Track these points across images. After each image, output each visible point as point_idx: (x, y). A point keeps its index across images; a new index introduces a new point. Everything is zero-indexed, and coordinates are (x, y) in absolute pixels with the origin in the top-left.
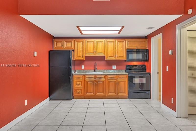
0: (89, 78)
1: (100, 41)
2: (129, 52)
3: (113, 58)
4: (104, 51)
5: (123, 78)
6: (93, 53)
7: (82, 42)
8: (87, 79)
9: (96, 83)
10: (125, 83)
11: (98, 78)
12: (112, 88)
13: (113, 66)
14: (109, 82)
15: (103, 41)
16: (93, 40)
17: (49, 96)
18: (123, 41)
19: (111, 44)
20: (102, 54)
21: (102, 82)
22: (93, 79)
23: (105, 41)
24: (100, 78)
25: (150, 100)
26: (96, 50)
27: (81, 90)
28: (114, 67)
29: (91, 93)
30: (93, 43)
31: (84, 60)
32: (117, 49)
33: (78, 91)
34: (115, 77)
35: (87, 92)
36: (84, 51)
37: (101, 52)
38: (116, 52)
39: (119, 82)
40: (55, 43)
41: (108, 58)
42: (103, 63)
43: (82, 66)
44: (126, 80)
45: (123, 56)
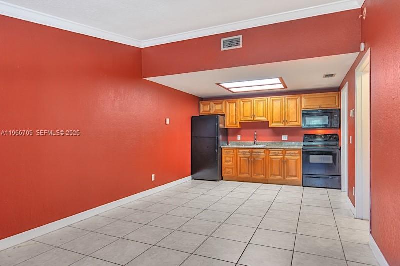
0: (242, 152)
1: (262, 100)
2: (307, 114)
3: (281, 124)
4: (267, 114)
5: (293, 153)
6: (252, 117)
7: (236, 103)
8: (240, 154)
9: (253, 160)
10: (296, 162)
11: (255, 152)
12: (276, 168)
13: (283, 136)
14: (272, 159)
15: (266, 100)
16: (252, 99)
17: (192, 174)
18: (297, 97)
19: (277, 103)
20: (264, 118)
21: (261, 159)
22: (248, 155)
23: (269, 99)
24: (258, 154)
25: (340, 190)
26: (255, 114)
27: (232, 168)
28: (285, 138)
29: (245, 173)
30: (252, 103)
31: (239, 127)
32: (286, 110)
33: (228, 170)
34: (280, 152)
35: (240, 172)
36: (239, 116)
37: (263, 116)
38: (285, 116)
39: (287, 159)
40: (202, 106)
41: (273, 125)
42: (267, 131)
43: (238, 136)
44: (299, 157)
45: (297, 121)
